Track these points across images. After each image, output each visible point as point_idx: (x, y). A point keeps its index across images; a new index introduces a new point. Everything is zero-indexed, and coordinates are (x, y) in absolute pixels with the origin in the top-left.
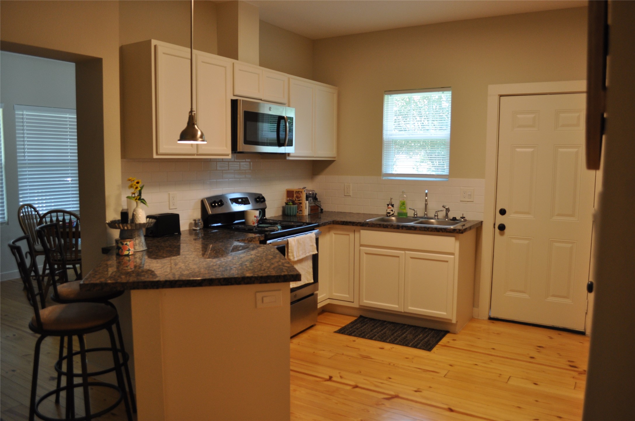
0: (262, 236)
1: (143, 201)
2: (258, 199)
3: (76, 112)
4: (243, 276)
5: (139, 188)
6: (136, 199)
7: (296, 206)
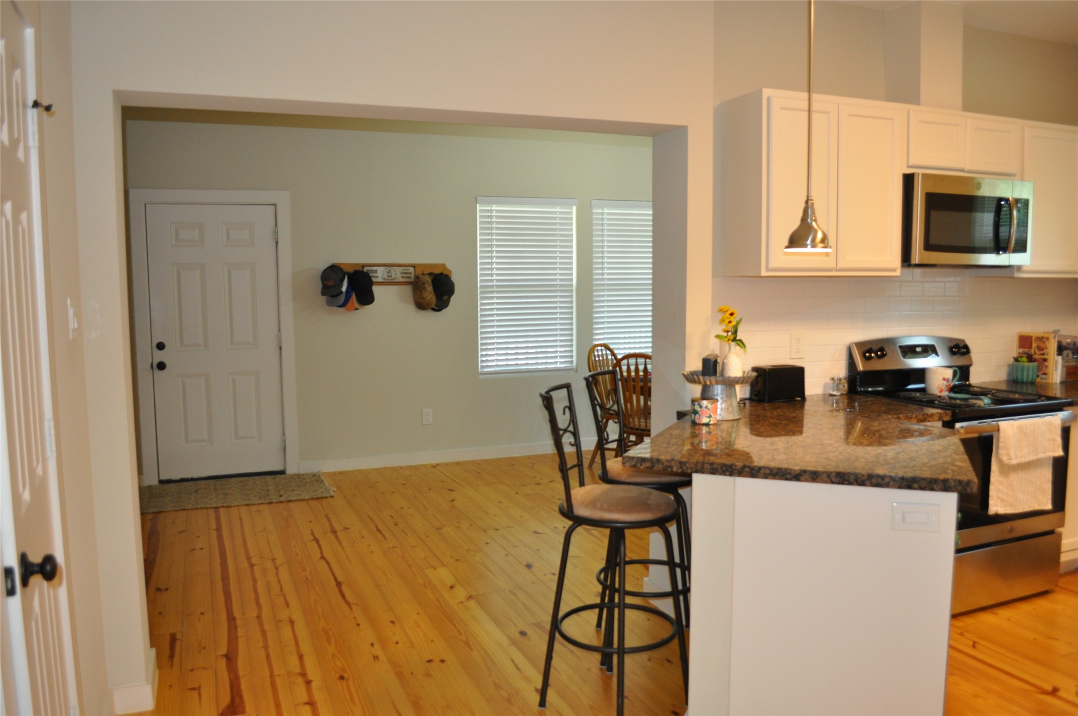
0: (947, 414)
1: (741, 343)
2: (956, 348)
3: (651, 205)
4: (870, 472)
5: (734, 323)
6: (729, 340)
7: (1035, 364)
